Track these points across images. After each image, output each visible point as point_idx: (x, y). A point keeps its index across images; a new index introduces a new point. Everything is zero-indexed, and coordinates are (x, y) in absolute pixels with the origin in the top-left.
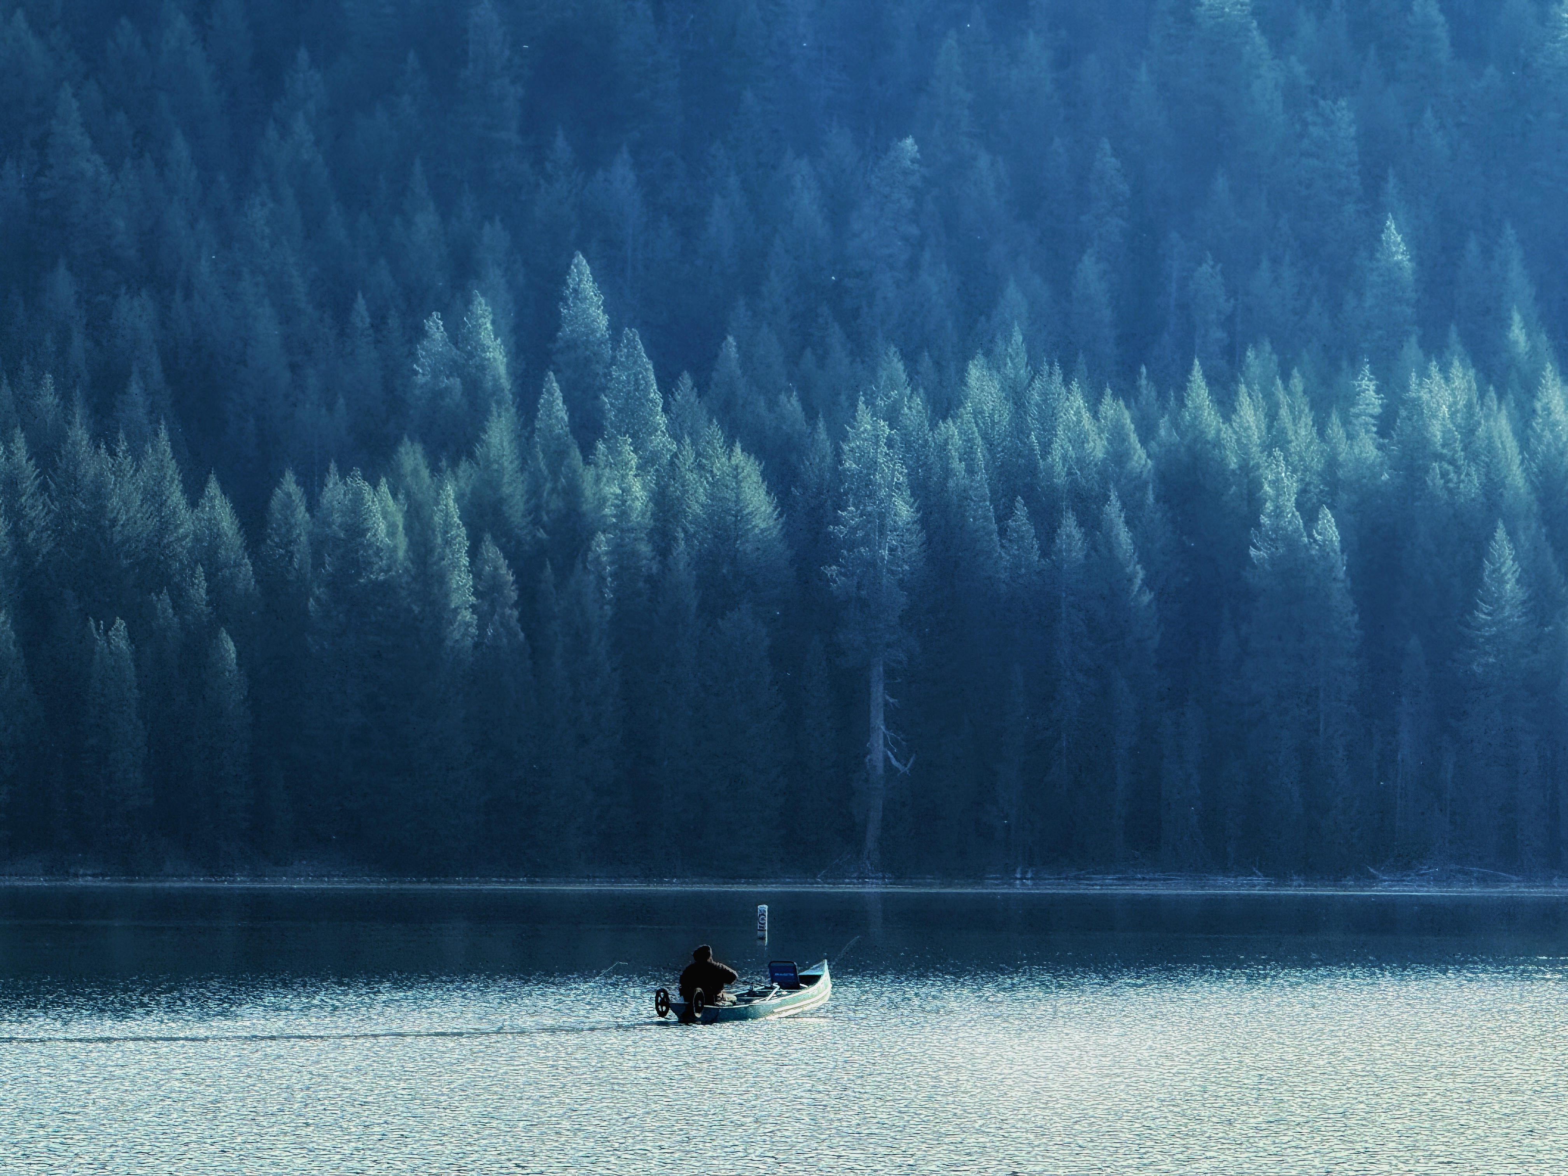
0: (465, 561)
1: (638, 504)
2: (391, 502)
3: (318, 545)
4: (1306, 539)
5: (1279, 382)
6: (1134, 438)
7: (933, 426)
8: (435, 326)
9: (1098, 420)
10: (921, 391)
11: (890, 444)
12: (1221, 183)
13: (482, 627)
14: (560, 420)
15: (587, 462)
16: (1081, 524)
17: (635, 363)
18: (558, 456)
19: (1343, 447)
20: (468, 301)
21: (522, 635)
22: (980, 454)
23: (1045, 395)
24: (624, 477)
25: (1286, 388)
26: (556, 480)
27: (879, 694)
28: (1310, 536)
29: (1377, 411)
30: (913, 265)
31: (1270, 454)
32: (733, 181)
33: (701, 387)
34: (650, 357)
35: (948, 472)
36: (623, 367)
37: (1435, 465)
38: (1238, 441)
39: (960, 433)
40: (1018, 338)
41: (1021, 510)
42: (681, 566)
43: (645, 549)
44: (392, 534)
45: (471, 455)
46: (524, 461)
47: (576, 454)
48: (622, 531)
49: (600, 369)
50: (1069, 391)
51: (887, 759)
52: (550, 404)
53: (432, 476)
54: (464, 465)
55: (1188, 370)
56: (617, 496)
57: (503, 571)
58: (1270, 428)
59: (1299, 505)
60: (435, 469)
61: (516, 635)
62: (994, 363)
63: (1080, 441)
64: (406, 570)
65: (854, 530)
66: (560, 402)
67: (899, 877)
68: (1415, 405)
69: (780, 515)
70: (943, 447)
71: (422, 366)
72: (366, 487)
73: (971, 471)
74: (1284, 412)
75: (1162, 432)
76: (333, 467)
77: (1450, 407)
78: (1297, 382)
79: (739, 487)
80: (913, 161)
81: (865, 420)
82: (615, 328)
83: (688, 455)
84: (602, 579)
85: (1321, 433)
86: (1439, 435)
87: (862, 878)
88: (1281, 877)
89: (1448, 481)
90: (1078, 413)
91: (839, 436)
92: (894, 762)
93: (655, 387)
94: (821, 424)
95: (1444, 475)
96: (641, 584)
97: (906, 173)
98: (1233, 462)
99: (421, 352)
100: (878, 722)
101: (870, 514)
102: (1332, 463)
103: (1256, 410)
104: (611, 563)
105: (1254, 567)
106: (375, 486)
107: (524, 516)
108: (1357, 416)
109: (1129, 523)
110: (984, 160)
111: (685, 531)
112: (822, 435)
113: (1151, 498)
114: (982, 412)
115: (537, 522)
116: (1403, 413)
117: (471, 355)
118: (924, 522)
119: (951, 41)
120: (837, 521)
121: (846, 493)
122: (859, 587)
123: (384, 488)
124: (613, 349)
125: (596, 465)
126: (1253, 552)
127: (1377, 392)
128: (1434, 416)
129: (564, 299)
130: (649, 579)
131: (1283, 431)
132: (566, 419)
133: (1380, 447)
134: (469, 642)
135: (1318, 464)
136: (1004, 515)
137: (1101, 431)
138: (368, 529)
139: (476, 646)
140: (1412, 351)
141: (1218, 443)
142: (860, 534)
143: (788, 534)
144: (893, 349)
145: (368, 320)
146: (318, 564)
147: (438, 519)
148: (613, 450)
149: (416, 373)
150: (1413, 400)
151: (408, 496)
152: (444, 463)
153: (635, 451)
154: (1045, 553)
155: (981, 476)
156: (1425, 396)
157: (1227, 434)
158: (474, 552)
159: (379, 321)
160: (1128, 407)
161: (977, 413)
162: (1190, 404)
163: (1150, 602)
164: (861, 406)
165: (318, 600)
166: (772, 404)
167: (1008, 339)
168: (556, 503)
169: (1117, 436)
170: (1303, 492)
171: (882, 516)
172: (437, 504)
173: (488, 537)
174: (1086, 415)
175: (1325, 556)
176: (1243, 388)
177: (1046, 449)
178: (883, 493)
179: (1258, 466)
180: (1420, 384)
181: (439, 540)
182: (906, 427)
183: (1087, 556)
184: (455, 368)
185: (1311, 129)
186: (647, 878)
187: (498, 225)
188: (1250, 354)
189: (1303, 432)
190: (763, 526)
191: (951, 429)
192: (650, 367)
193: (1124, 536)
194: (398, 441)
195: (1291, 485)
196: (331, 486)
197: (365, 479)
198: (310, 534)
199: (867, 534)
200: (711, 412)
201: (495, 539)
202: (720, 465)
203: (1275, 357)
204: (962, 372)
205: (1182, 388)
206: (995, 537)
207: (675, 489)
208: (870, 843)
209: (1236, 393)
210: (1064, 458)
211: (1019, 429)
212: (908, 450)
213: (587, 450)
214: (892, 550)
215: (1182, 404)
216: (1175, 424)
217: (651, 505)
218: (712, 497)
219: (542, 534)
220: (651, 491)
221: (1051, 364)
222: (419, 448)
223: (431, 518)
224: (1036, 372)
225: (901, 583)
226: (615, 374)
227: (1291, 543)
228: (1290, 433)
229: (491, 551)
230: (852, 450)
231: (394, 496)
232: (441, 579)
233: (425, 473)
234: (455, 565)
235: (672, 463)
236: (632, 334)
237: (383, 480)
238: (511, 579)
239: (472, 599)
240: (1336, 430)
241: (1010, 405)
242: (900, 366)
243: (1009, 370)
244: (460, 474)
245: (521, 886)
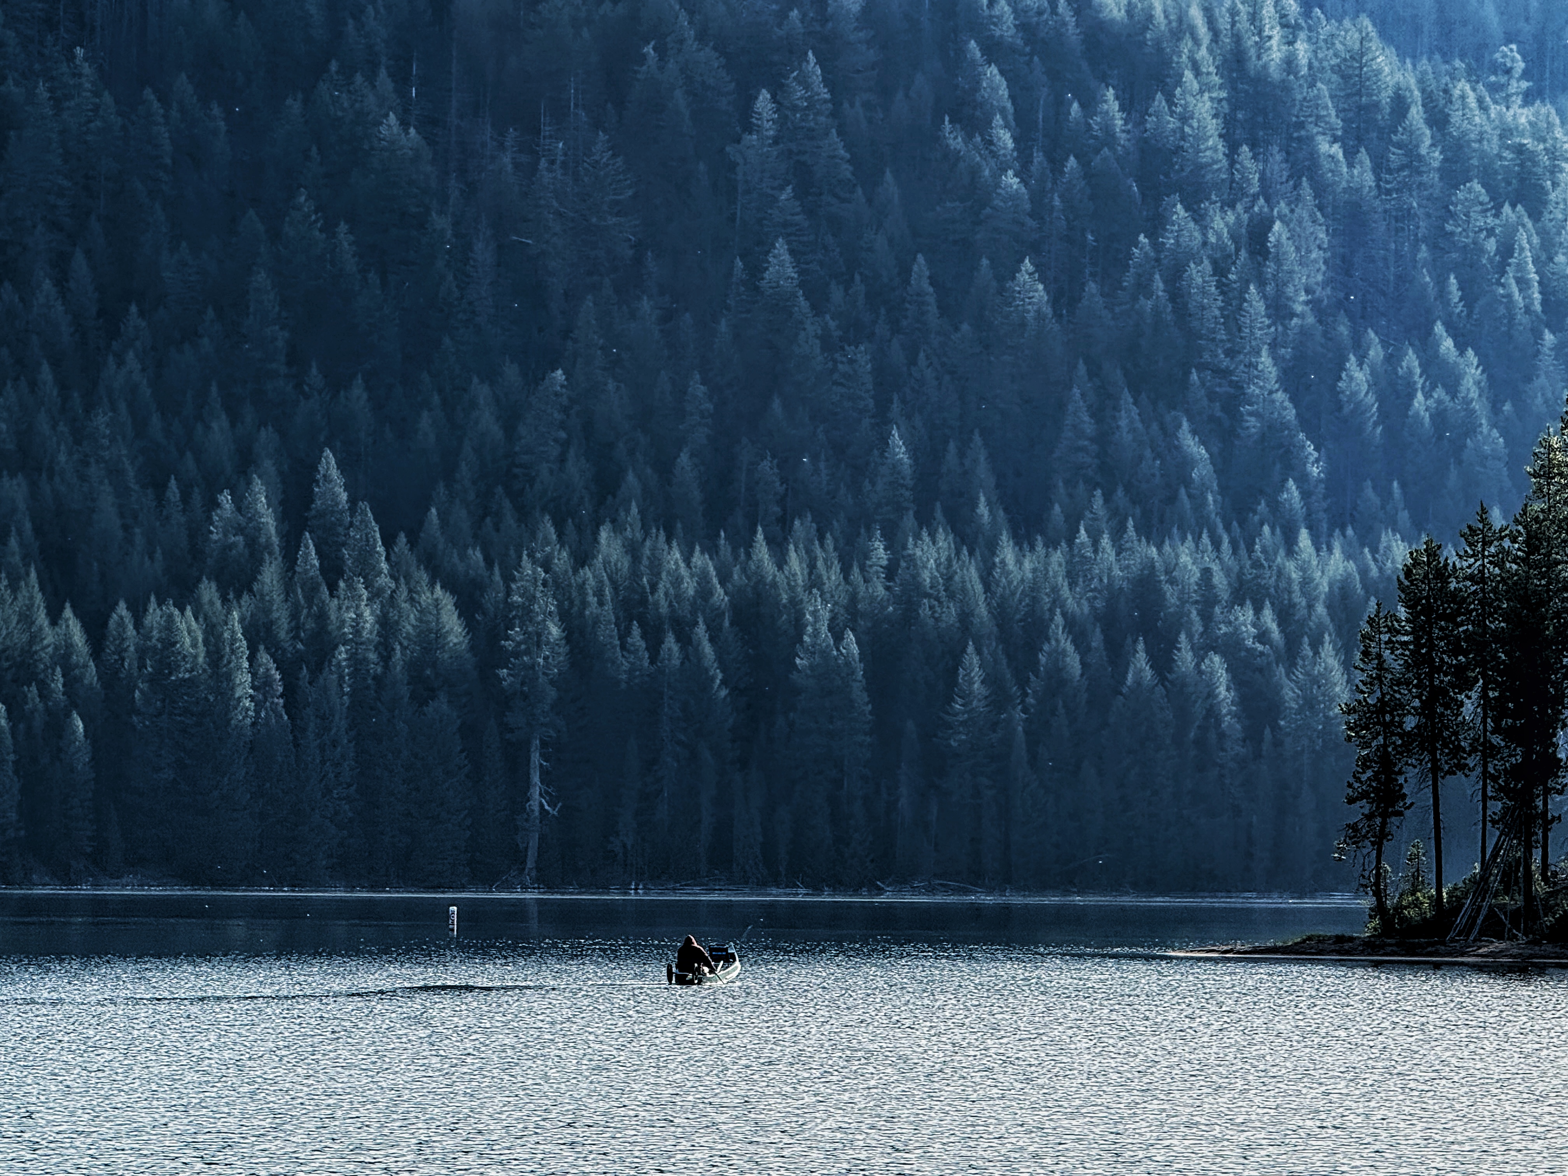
0: (246, 665)
1: (368, 626)
2: (194, 623)
3: (142, 653)
4: (835, 653)
5: (817, 542)
6: (715, 580)
7: (575, 571)
8: (226, 499)
9: (690, 568)
10: (567, 548)
11: (545, 584)
12: (776, 405)
13: (257, 712)
14: (313, 566)
15: (332, 595)
16: (678, 640)
17: (366, 526)
18: (311, 592)
19: (862, 588)
20: (249, 483)
21: (286, 717)
22: (607, 591)
23: (654, 549)
24: (358, 607)
25: (822, 545)
26: (310, 607)
27: (536, 758)
28: (838, 650)
29: (885, 563)
30: (562, 460)
31: (810, 593)
32: (436, 399)
33: (412, 543)
34: (376, 522)
35: (584, 604)
36: (358, 529)
37: (925, 601)
38: (788, 584)
39: (594, 577)
40: (634, 510)
41: (636, 631)
42: (398, 668)
43: (372, 656)
44: (194, 645)
45: (251, 591)
46: (287, 595)
47: (325, 590)
48: (356, 644)
49: (341, 530)
50: (670, 548)
51: (541, 805)
52: (307, 554)
53: (223, 604)
54: (246, 597)
55: (755, 532)
56: (353, 620)
57: (273, 672)
58: (810, 573)
59: (830, 629)
60: (225, 600)
61: (281, 716)
62: (618, 527)
63: (677, 581)
64: (204, 670)
65: (519, 644)
66: (313, 553)
67: (550, 888)
68: (911, 559)
69: (468, 633)
70: (582, 587)
71: (216, 528)
72: (177, 612)
73: (601, 603)
74: (820, 564)
75: (736, 577)
76: (153, 598)
77: (935, 561)
78: (829, 541)
79: (439, 614)
80: (562, 386)
81: (527, 567)
82: (353, 501)
83: (403, 593)
84: (341, 677)
85: (846, 578)
86: (928, 580)
87: (525, 888)
88: (817, 890)
89: (935, 612)
90: (676, 563)
91: (508, 579)
92: (547, 807)
93: (380, 543)
94: (496, 570)
95: (931, 607)
96: (370, 681)
97: (556, 394)
98: (785, 598)
99: (216, 518)
100: (536, 779)
101: (530, 633)
102: (853, 598)
103: (800, 563)
104: (349, 667)
105: (799, 671)
106: (182, 611)
107: (287, 633)
108: (871, 566)
109: (711, 640)
110: (611, 385)
111: (401, 644)
112: (497, 577)
113: (727, 623)
114: (610, 562)
115: (296, 637)
116: (903, 564)
117: (250, 520)
118: (568, 639)
119: (589, 302)
120: (507, 638)
121: (514, 617)
122: (523, 684)
123: (189, 612)
124: (351, 517)
125: (338, 597)
126: (798, 661)
127: (885, 549)
128: (925, 567)
129: (317, 482)
130: (375, 678)
131: (820, 576)
132: (317, 565)
133: (888, 588)
134: (248, 721)
135: (844, 600)
136: (624, 634)
137: (692, 576)
138: (176, 643)
139: (253, 724)
140: (909, 521)
141: (774, 585)
142: (523, 647)
143: (473, 648)
144: (547, 517)
145: (178, 495)
146: (142, 666)
147: (226, 635)
148: (351, 587)
149: (211, 532)
150: (910, 555)
151: (205, 619)
152: (231, 596)
153: (366, 588)
154: (653, 661)
155: (608, 607)
156: (919, 553)
157: (780, 578)
158: (251, 659)
159: (186, 497)
160: (711, 558)
161: (606, 563)
162: (754, 557)
163: (726, 697)
164: (525, 557)
165: (141, 691)
166: (463, 557)
167: (628, 511)
168: (310, 625)
169: (703, 578)
170: (832, 620)
171: (539, 635)
172: (226, 624)
173: (262, 647)
174: (682, 565)
175: (847, 664)
176: (792, 547)
177: (654, 587)
178: (540, 618)
179: (802, 601)
180: (915, 545)
181: (228, 649)
182: (555, 573)
183: (682, 663)
184: (240, 530)
185: (840, 366)
186: (373, 888)
187: (270, 428)
188: (797, 523)
189: (833, 578)
190: (455, 641)
191: (587, 573)
192: (377, 529)
193: (708, 649)
194: (199, 580)
195: (825, 615)
196: (151, 611)
197: (175, 605)
198: (136, 645)
199: (528, 648)
200: (419, 561)
201: (267, 649)
202: (425, 598)
203: (814, 525)
204: (596, 533)
205: (749, 544)
206: (618, 649)
207: (393, 615)
208: (530, 864)
209: (787, 550)
210: (666, 594)
211: (635, 574)
212: (557, 588)
213: (333, 588)
214: (546, 658)
215: (749, 556)
216: (744, 570)
217: (377, 626)
218: (420, 620)
219: (300, 646)
220: (377, 616)
221: (658, 530)
222: (214, 586)
223: (222, 634)
224: (647, 534)
225: (552, 682)
226: (352, 534)
227: (825, 654)
228: (825, 578)
229: (264, 658)
230: (518, 588)
231: (196, 619)
232: (229, 677)
233: (218, 603)
234: (239, 668)
235: (392, 597)
236: (364, 506)
237: (189, 608)
238: (278, 677)
239: (251, 691)
240: (856, 574)
241: (629, 557)
242: (552, 530)
243: (628, 533)
244: (243, 603)
245: (286, 893)
